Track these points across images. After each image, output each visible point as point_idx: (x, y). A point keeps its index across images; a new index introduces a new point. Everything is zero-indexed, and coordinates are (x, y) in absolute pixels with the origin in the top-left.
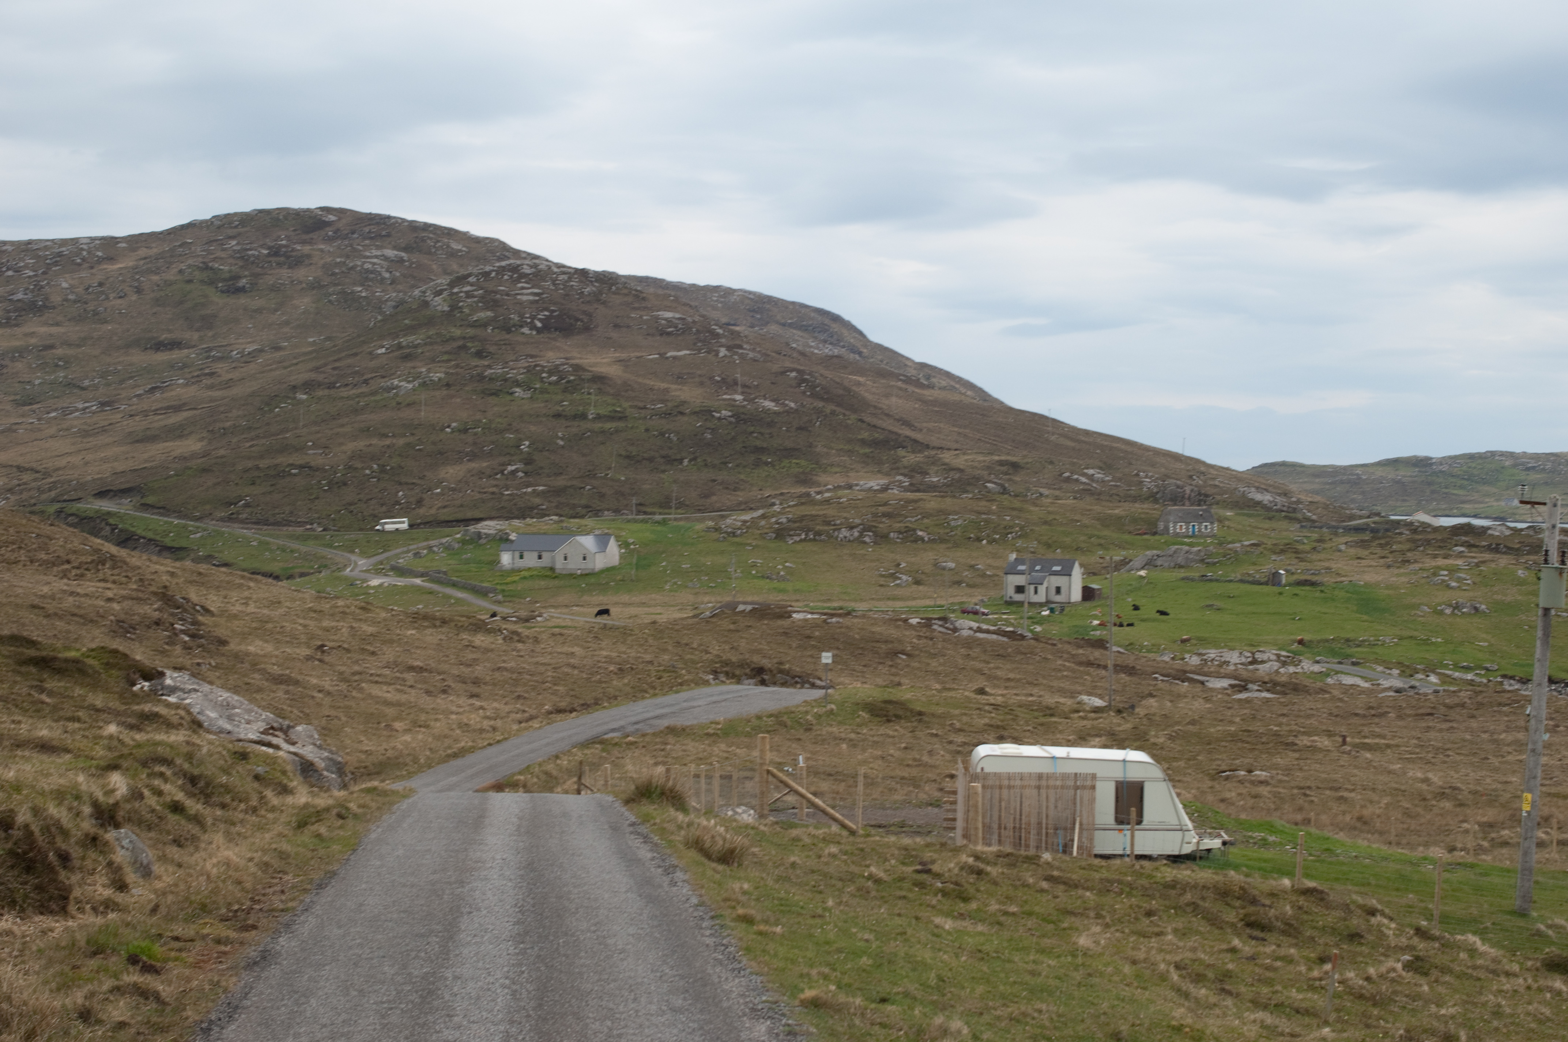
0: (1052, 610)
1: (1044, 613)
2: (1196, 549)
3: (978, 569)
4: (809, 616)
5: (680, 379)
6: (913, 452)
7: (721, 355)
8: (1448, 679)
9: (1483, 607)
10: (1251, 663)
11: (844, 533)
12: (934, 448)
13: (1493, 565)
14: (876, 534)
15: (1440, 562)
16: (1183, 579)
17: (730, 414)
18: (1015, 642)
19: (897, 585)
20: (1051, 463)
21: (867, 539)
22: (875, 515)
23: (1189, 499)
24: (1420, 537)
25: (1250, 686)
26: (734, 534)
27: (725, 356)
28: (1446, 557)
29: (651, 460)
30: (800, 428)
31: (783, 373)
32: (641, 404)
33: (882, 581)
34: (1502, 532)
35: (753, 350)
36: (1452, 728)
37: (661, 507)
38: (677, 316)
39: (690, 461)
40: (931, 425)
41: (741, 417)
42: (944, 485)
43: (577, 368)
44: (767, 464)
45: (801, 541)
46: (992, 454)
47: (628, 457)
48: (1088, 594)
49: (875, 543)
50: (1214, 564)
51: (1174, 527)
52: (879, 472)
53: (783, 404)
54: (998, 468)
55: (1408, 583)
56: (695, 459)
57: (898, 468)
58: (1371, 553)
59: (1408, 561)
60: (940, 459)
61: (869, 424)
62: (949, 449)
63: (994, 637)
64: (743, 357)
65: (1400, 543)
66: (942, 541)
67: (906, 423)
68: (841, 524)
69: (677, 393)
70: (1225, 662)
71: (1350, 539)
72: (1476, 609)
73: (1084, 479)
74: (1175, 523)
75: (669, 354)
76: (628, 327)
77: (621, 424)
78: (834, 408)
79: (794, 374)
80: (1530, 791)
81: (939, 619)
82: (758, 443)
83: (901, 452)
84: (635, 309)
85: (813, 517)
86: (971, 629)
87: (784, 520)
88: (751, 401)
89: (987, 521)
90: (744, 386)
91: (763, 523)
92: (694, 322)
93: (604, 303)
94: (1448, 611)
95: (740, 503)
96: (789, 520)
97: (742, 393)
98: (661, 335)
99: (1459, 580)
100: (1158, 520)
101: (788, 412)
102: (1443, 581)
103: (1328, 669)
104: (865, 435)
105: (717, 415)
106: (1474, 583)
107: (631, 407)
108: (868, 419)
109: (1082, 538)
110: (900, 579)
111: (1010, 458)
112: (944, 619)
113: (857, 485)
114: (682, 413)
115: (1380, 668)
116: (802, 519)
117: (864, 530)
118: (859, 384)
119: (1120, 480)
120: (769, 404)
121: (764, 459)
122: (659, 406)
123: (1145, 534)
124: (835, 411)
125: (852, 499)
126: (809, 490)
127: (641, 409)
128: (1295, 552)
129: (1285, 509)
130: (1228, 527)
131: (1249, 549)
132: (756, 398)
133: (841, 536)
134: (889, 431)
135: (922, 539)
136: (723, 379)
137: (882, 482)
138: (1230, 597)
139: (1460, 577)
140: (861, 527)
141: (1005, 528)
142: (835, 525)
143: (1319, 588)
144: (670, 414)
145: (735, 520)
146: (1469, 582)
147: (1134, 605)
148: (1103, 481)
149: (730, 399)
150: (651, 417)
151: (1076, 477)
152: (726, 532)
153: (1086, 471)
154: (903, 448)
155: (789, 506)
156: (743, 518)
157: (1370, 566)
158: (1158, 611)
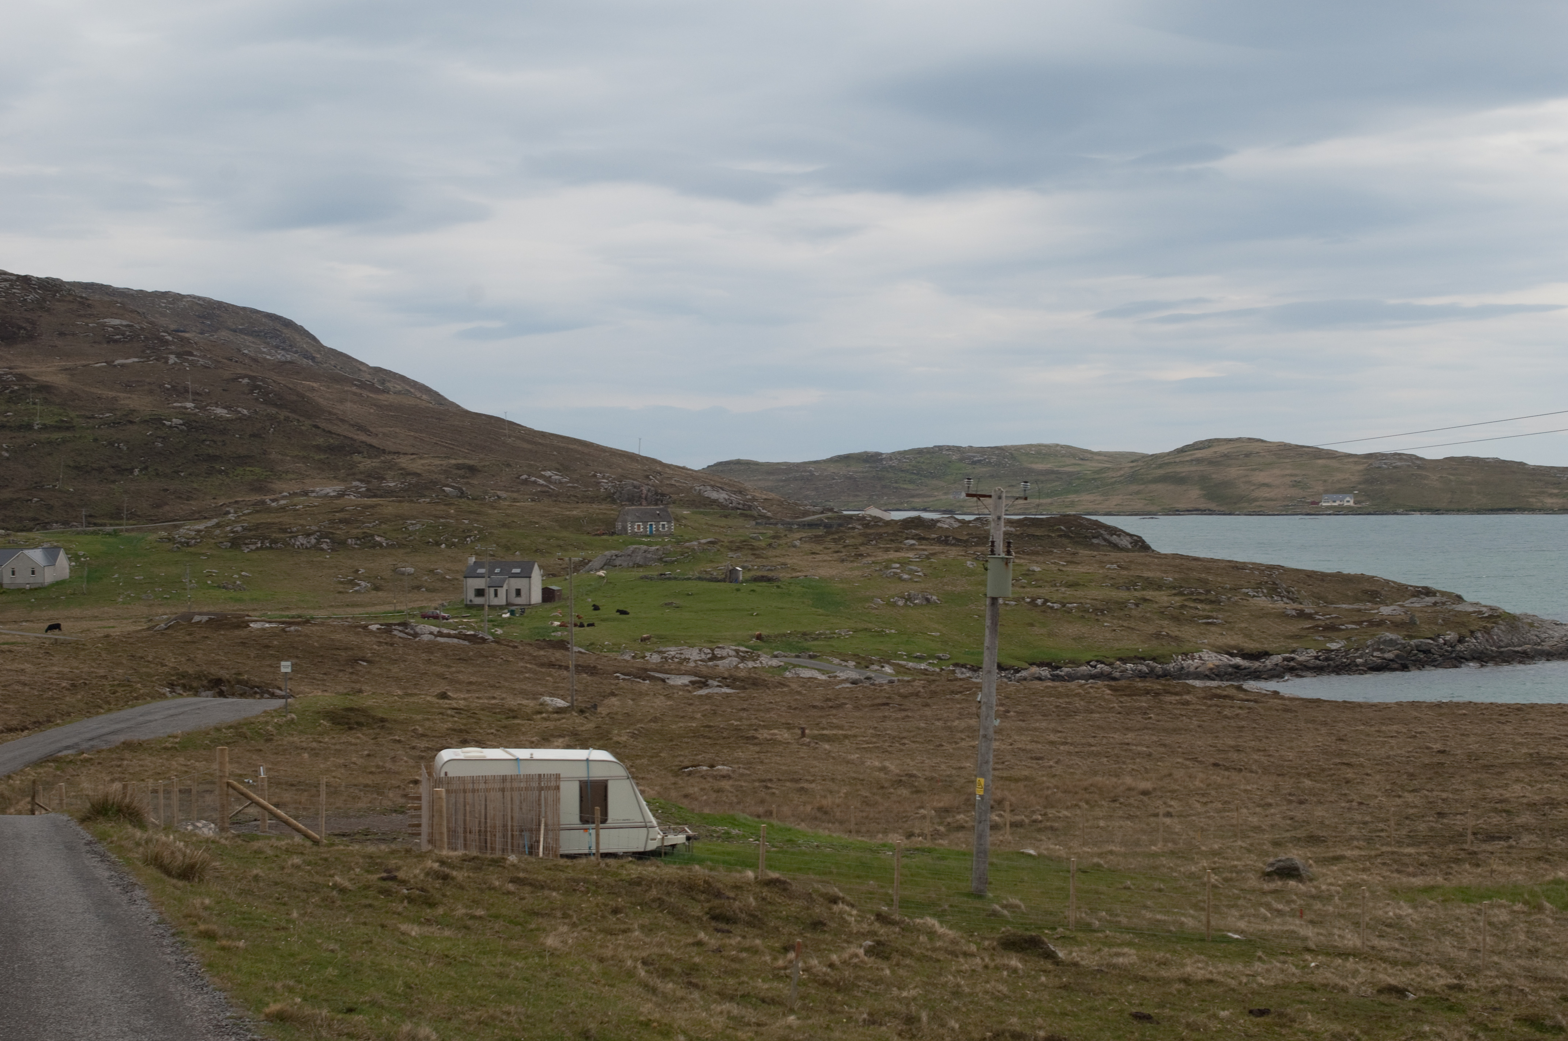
0: (512, 613)
1: (504, 616)
2: (654, 548)
3: (437, 574)
4: (267, 625)
5: (128, 387)
6: (370, 457)
7: (171, 362)
8: (902, 669)
9: (934, 598)
10: (710, 659)
11: (301, 540)
12: (390, 453)
13: (943, 557)
14: (333, 541)
15: (892, 555)
16: (642, 578)
17: (181, 422)
18: (476, 646)
19: (356, 591)
20: (509, 465)
21: (324, 546)
22: (332, 522)
23: (646, 499)
24: (872, 531)
25: (710, 682)
26: (188, 544)
27: (175, 363)
28: (897, 550)
29: (100, 470)
30: (253, 435)
31: (235, 380)
32: (88, 414)
33: (340, 588)
34: (950, 524)
35: (204, 357)
36: (908, 716)
37: (112, 518)
38: (125, 323)
39: (141, 471)
40: (386, 430)
41: (192, 425)
42: (402, 489)
43: (21, 377)
44: (220, 472)
45: (257, 549)
46: (449, 458)
47: (76, 468)
48: (548, 595)
49: (332, 550)
50: (673, 562)
51: (632, 527)
52: (335, 478)
53: (236, 411)
54: (456, 471)
55: (862, 576)
56: (146, 468)
57: (354, 474)
58: (825, 548)
59: (861, 555)
60: (396, 464)
61: (324, 430)
62: (405, 454)
63: (456, 640)
64: (193, 364)
65: (853, 537)
66: (401, 546)
67: (361, 428)
68: (298, 531)
69: (127, 402)
70: (685, 659)
71: (805, 535)
72: (928, 600)
73: (541, 482)
74: (633, 523)
75: (116, 362)
76: (74, 334)
77: (68, 434)
78: (288, 414)
79: (246, 380)
80: (982, 775)
81: (399, 624)
82: (210, 451)
83: (357, 458)
84: (80, 316)
85: (269, 525)
86: (431, 633)
87: (239, 529)
88: (203, 408)
89: (444, 525)
90: (195, 393)
91: (218, 532)
92: (142, 329)
93: (48, 310)
95: (194, 512)
96: (244, 529)
97: (193, 401)
98: (108, 342)
99: (911, 572)
100: (615, 520)
101: (240, 419)
102: (895, 573)
103: (785, 663)
104: (320, 441)
105: (168, 423)
106: (925, 575)
107: (78, 416)
108: (323, 425)
109: (541, 540)
110: (359, 585)
111: (466, 461)
112: (405, 624)
113: (313, 492)
114: (131, 422)
115: (836, 661)
116: (257, 527)
117: (321, 537)
118: (313, 389)
119: (577, 481)
120: (221, 411)
121: (217, 467)
122: (108, 415)
123: (603, 534)
124: (288, 417)
125: (308, 506)
126: (264, 497)
127: (89, 418)
128: (751, 549)
129: (740, 506)
130: (685, 526)
131: (706, 547)
132: (208, 405)
133: (298, 543)
134: (345, 436)
135: (380, 545)
136: (173, 386)
137: (338, 488)
138: (688, 595)
139: (912, 570)
140: (318, 534)
141: (464, 531)
142: (291, 532)
143: (776, 584)
144: (119, 423)
145: (188, 529)
146: (920, 574)
147: (594, 606)
148: (561, 483)
149: (181, 407)
150: (99, 427)
151: (533, 479)
152: (180, 542)
153: (543, 473)
154: (359, 453)
155: (244, 515)
156: (197, 527)
157: (825, 561)
158: (618, 611)
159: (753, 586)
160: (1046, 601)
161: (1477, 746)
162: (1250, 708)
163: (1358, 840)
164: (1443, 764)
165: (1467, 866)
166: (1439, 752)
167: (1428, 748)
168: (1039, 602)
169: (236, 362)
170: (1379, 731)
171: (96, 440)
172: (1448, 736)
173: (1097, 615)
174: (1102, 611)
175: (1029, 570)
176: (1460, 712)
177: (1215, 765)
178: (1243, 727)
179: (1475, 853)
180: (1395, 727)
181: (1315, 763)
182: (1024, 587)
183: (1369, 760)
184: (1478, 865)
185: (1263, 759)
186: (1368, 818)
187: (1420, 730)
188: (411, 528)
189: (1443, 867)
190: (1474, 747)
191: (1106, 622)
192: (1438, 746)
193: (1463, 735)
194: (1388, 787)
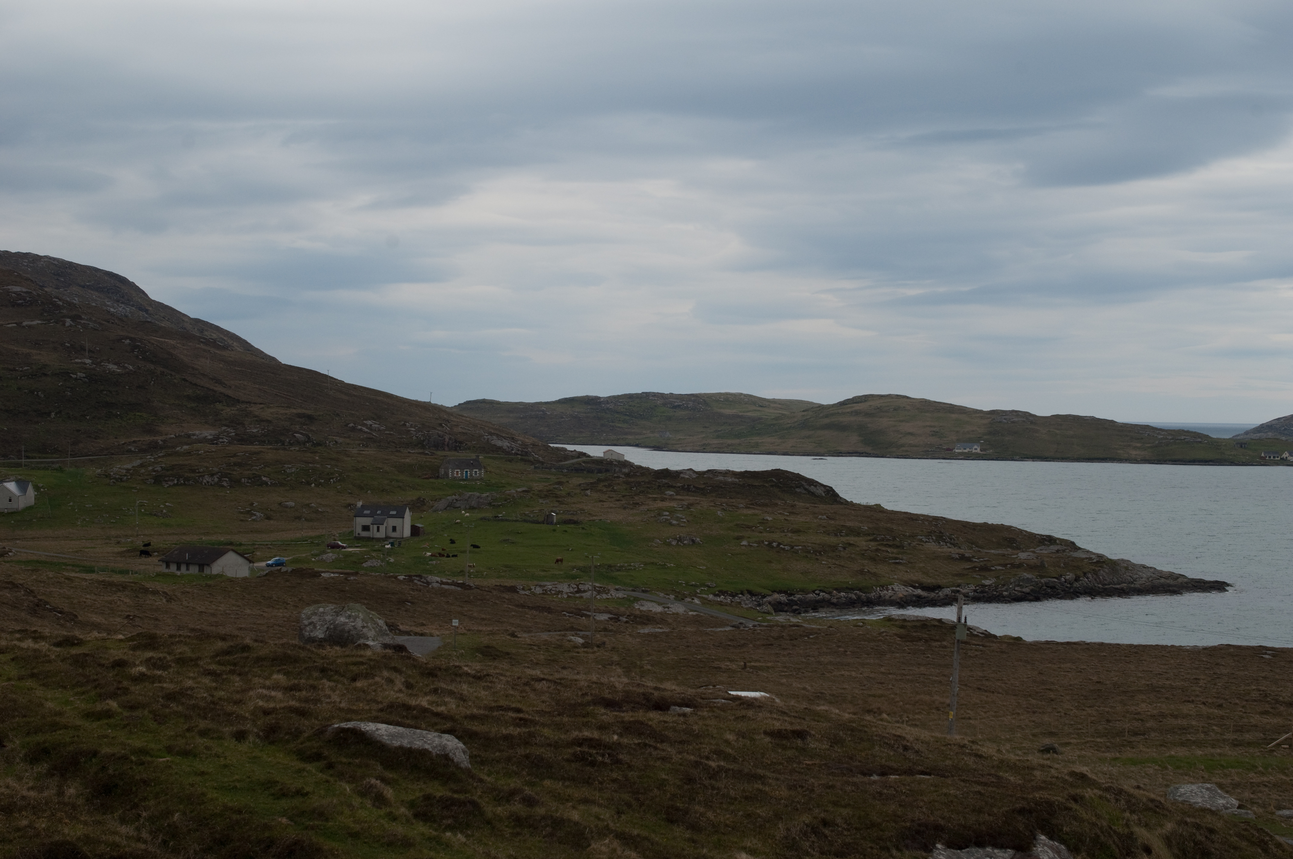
0: (392, 544)
1: (386, 546)
2: (485, 495)
3: (312, 507)
5: (37, 345)
6: (228, 406)
7: (67, 324)
9: (698, 539)
11: (207, 479)
12: (243, 402)
13: (699, 507)
14: (231, 480)
15: (660, 504)
16: (482, 519)
17: (84, 375)
19: (254, 520)
20: (338, 415)
21: (225, 484)
22: (228, 464)
23: (448, 445)
24: (632, 480)
26: (121, 480)
27: (71, 326)
28: (663, 500)
29: (25, 413)
30: (139, 387)
31: (119, 340)
32: (11, 367)
33: (242, 517)
34: (690, 475)
35: (90, 320)
37: (41, 452)
38: (24, 290)
39: (56, 414)
40: (237, 383)
41: (92, 378)
42: (264, 435)
44: (117, 416)
45: (174, 485)
46: (290, 407)
47: (7, 411)
48: (415, 531)
49: (231, 487)
50: (499, 506)
51: (452, 473)
52: (206, 423)
53: (124, 366)
54: (299, 420)
55: (642, 521)
56: (60, 412)
57: (221, 420)
58: (609, 497)
59: (638, 504)
60: (250, 412)
61: (191, 383)
62: (255, 403)
64: (84, 326)
65: (619, 484)
66: (281, 485)
67: (219, 382)
68: (203, 472)
69: (38, 357)
70: (559, 592)
72: (693, 541)
73: (365, 429)
74: (453, 469)
75: (25, 324)
78: (162, 369)
79: (128, 341)
82: (108, 399)
83: (219, 406)
85: (180, 466)
87: (159, 469)
88: (98, 364)
89: (314, 469)
90: (90, 351)
91: (143, 471)
92: (39, 295)
94: (674, 543)
96: (162, 469)
97: (90, 358)
98: (13, 306)
99: (678, 519)
100: (440, 465)
101: (128, 373)
102: (667, 520)
103: (628, 596)
104: (189, 392)
105: (74, 376)
106: (688, 521)
107: (3, 369)
108: (189, 378)
110: (255, 515)
111: (304, 411)
112: (420, 576)
113: (194, 435)
114: (45, 375)
115: (662, 595)
116: (171, 467)
117: (222, 476)
118: (174, 347)
119: (392, 429)
120: (113, 367)
121: (114, 412)
122: (26, 368)
123: (431, 478)
124: (163, 372)
125: (208, 452)
126: (155, 438)
127: (12, 370)
128: (556, 497)
129: (519, 452)
130: (490, 472)
131: (522, 495)
132: (101, 362)
133: (204, 481)
134: (207, 388)
135: (266, 484)
136: (71, 345)
137: (213, 432)
138: (518, 533)
139: (678, 517)
140: (220, 474)
141: (328, 474)
142: (199, 472)
143: (580, 526)
144: (36, 375)
145: (119, 468)
146: (685, 520)
147: (451, 540)
148: (379, 430)
149: (81, 363)
150: (21, 377)
151: (360, 427)
152: (115, 478)
153: (365, 422)
154: (220, 402)
155: (159, 457)
156: (126, 466)
157: (611, 508)
158: (472, 545)
159: (565, 527)
160: (779, 544)
161: (1117, 678)
162: (981, 651)
163: (1073, 734)
164: (1101, 690)
165: (1129, 748)
166: (1097, 682)
167: (1090, 679)
168: (775, 544)
169: (113, 323)
170: (1059, 668)
171: (19, 389)
172: (1099, 672)
173: (816, 555)
174: (820, 553)
175: (764, 519)
176: (1102, 654)
177: (979, 689)
178: (983, 664)
179: (1131, 742)
180: (1069, 665)
181: (1031, 688)
182: (761, 532)
183: (1061, 687)
184: (1133, 748)
185: (1003, 685)
186: (1072, 723)
187: (1083, 667)
188: (288, 471)
189: (1118, 749)
190: (1116, 679)
191: (823, 561)
192: (1095, 678)
193: (1107, 671)
194: (1076, 705)
